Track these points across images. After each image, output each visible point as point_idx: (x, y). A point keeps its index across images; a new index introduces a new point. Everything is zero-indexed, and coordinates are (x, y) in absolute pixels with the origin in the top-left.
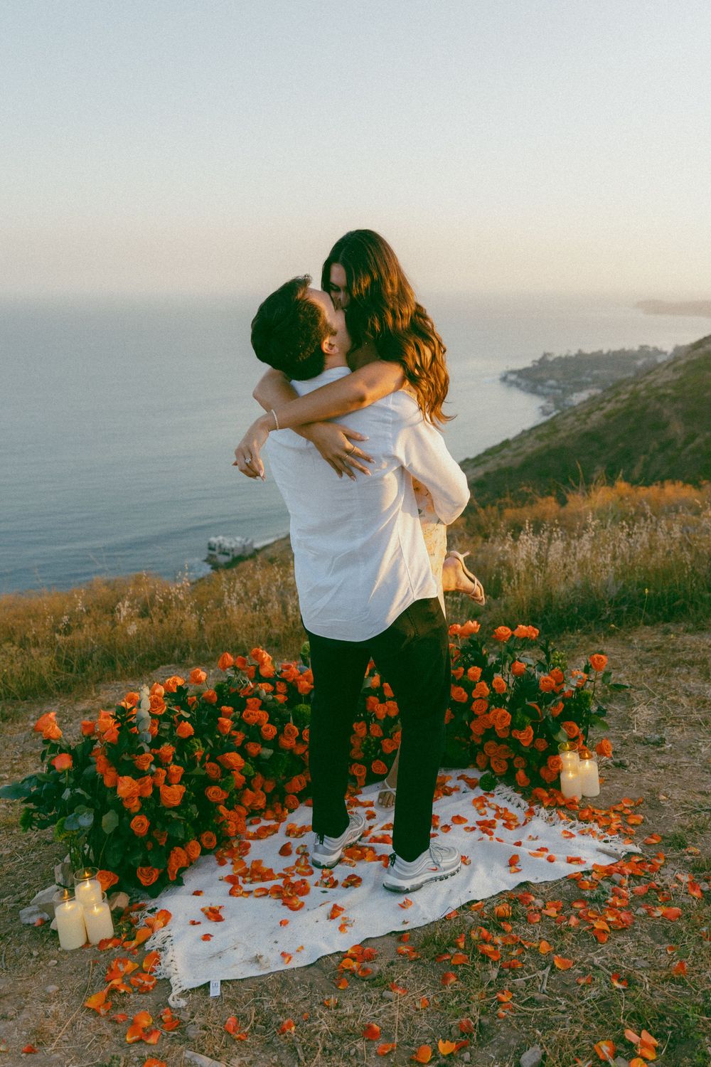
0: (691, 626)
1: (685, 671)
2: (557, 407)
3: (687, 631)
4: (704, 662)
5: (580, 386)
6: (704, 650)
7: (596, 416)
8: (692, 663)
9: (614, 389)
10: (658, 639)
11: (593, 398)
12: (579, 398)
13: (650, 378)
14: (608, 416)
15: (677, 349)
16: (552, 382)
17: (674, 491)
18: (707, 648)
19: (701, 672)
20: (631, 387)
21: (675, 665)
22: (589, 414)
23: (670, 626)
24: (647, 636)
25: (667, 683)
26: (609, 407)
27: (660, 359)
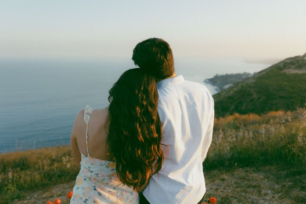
0: (255, 170)
1: (252, 190)
2: (220, 89)
3: (254, 171)
4: (259, 186)
5: (227, 83)
6: (259, 180)
7: (231, 92)
8: (254, 187)
9: (237, 84)
10: (244, 174)
11: (230, 87)
12: (227, 87)
13: (247, 81)
14: (235, 92)
15: (255, 73)
16: (219, 82)
17: (253, 117)
18: (261, 180)
19: (258, 191)
20: (241, 84)
21: (248, 187)
22: (229, 91)
23: (248, 169)
24: (240, 172)
25: (245, 195)
26: (235, 89)
27: (250, 76)
